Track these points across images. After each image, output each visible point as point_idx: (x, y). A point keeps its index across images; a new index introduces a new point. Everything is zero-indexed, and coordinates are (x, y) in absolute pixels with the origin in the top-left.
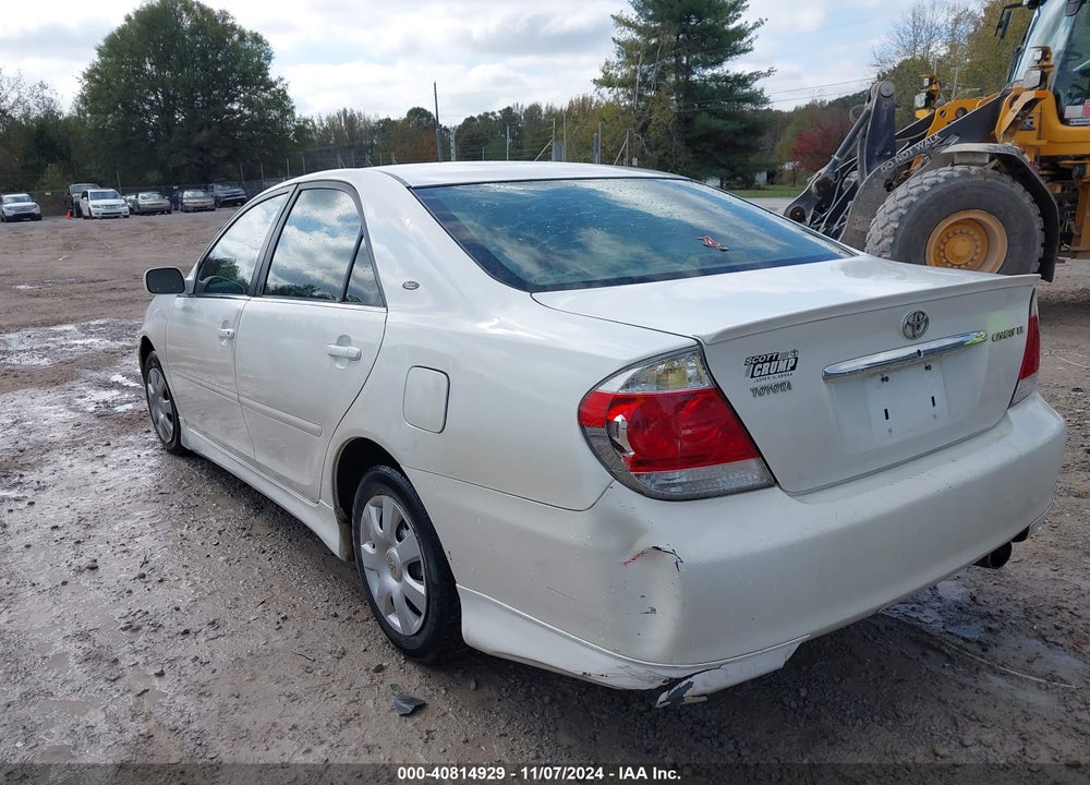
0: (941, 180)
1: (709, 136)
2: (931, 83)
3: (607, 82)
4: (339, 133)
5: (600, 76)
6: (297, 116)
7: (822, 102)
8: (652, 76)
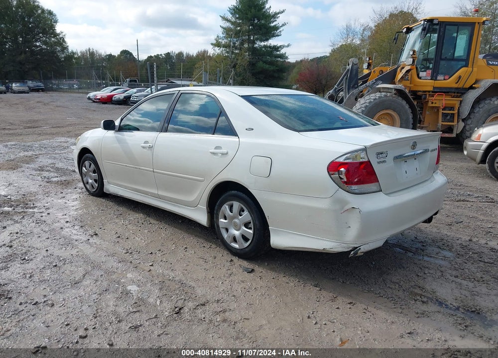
0: (377, 98)
1: (263, 72)
2: (369, 60)
3: (217, 44)
4: (86, 59)
5: (214, 42)
6: (70, 50)
7: (308, 59)
8: (237, 44)
